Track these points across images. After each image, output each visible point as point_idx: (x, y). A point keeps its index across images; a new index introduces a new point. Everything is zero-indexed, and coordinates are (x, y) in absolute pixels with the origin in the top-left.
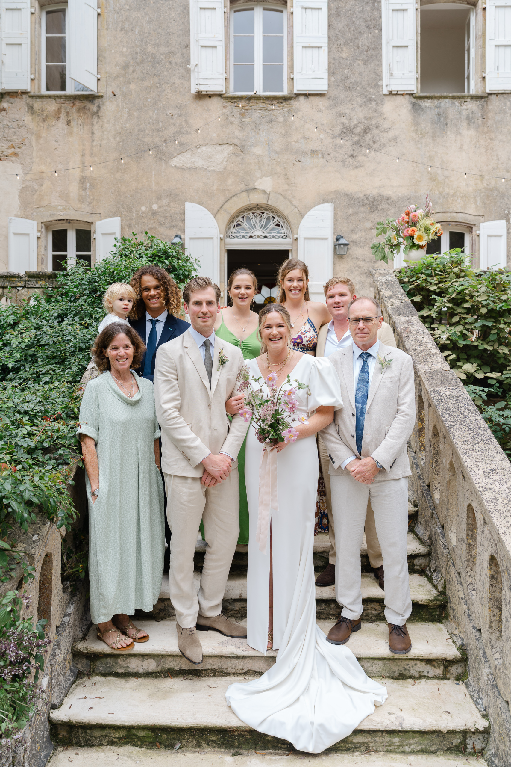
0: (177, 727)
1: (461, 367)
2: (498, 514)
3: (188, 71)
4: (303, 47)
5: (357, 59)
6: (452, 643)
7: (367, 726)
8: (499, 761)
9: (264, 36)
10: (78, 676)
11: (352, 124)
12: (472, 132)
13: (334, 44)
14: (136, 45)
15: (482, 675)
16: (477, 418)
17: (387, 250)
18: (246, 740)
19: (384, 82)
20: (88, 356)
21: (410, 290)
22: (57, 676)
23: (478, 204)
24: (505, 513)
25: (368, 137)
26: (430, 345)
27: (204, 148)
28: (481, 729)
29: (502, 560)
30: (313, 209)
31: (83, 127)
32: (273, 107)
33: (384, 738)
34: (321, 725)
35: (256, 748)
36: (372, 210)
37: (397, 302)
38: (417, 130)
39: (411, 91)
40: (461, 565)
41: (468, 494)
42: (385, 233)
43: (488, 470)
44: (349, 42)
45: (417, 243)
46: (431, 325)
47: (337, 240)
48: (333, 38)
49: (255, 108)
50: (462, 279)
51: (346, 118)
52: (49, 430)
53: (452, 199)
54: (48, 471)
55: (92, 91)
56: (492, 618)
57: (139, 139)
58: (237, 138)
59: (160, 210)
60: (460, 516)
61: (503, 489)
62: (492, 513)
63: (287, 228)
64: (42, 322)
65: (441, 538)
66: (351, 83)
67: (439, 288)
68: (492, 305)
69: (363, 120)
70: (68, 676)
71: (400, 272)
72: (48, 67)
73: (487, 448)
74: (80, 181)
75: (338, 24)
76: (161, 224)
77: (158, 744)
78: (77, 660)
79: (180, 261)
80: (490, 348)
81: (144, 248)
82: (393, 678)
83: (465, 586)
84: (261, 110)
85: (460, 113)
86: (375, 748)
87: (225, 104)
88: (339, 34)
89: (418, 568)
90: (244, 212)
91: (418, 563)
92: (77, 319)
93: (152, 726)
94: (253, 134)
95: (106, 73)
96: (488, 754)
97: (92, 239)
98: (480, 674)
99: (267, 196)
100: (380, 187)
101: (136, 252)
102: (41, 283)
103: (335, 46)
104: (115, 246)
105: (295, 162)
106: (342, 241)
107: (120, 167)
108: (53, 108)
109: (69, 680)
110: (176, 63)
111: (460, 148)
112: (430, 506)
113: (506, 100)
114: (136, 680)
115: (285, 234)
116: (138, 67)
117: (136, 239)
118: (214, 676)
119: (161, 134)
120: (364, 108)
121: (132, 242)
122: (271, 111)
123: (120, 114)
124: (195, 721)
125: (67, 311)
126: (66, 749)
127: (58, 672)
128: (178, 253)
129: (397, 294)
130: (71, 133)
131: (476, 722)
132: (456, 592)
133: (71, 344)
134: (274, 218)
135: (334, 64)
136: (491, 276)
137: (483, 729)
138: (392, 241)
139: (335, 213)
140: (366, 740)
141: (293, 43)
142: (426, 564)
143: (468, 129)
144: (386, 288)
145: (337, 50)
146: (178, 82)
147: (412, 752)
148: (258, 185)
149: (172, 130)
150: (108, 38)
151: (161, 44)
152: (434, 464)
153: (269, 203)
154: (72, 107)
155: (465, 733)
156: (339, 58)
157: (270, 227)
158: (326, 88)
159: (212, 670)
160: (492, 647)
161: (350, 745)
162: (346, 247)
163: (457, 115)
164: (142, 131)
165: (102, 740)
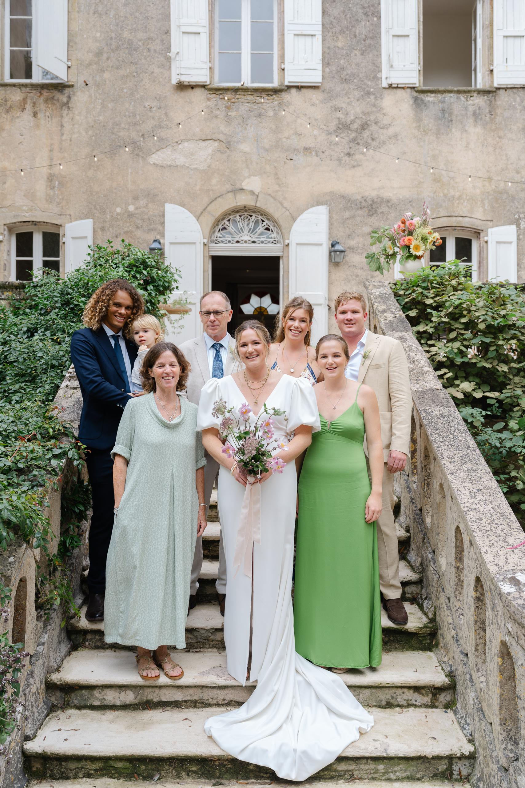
0: (155, 757)
1: (458, 386)
2: (481, 533)
3: (169, 59)
4: (295, 35)
5: (353, 49)
6: (441, 671)
7: (351, 753)
8: (484, 785)
9: (252, 22)
10: (52, 709)
11: (349, 120)
12: (479, 130)
13: (328, 31)
14: (111, 30)
15: (469, 699)
16: (466, 438)
17: (382, 260)
18: (227, 770)
19: (384, 74)
20: (60, 374)
21: (406, 303)
22: (30, 707)
23: (486, 207)
24: (488, 533)
25: (366, 133)
26: (422, 363)
27: (186, 144)
28: (467, 754)
29: (486, 580)
30: (306, 212)
31: (52, 120)
32: (262, 100)
33: (369, 765)
34: (305, 753)
35: (237, 778)
36: (371, 213)
37: (390, 317)
38: (419, 126)
39: (412, 84)
40: (450, 589)
41: (456, 516)
42: (380, 242)
43: (475, 490)
44: (345, 30)
45: (414, 254)
46: (427, 341)
47: (333, 246)
48: (328, 26)
49: (243, 100)
50: (459, 292)
51: (342, 113)
52: (23, 450)
53: (457, 201)
54: (24, 492)
55: (61, 79)
56: (478, 640)
57: (113, 133)
58: (223, 133)
59: (137, 212)
60: (449, 539)
61: (488, 509)
62: (476, 532)
63: (278, 233)
64: (10, 337)
65: (432, 564)
66: (347, 74)
67: (435, 301)
68: (490, 321)
69: (361, 116)
70: (41, 708)
71: (395, 284)
72: (12, 52)
73: (474, 468)
74: (48, 178)
75: (333, 10)
76: (138, 227)
77: (136, 775)
78: (50, 693)
79: (159, 272)
80: (488, 366)
81: (120, 257)
82: (380, 707)
83: (454, 611)
84: (248, 103)
85: (466, 109)
86: (359, 776)
87: (209, 95)
88: (334, 21)
89: (409, 596)
90: (230, 214)
91: (409, 591)
92: (48, 333)
93: (130, 756)
94: (240, 129)
95: (77, 60)
96: (474, 779)
97: (61, 243)
98: (467, 699)
99: (255, 197)
100: (379, 188)
101: (112, 261)
102: (8, 294)
103: (330, 34)
104: (89, 254)
105: (286, 160)
106: (338, 247)
107: (93, 164)
108: (18, 98)
109: (43, 712)
110: (155, 50)
111: (466, 147)
112: (422, 531)
113: (516, 96)
114: (113, 712)
115: (276, 239)
116: (112, 54)
117: (112, 247)
118: (195, 707)
119: (138, 128)
120: (361, 102)
121: (108, 251)
122: (260, 105)
123: (93, 105)
124: (175, 750)
125: (37, 325)
126: (40, 782)
127: (32, 703)
128: (157, 263)
129: (391, 308)
130: (38, 126)
131: (461, 747)
132: (445, 618)
133: (43, 361)
134: (263, 221)
135: (328, 53)
136: (490, 289)
137: (469, 753)
138: (388, 250)
139: (330, 217)
140: (351, 768)
141: (284, 30)
142: (418, 592)
143: (475, 126)
144: (380, 302)
145: (332, 38)
146: (157, 71)
147: (398, 779)
148: (245, 185)
149: (150, 124)
150: (80, 22)
151: (138, 30)
152: (426, 487)
153: (258, 205)
154: (40, 97)
155: (450, 758)
156: (335, 47)
157: (259, 232)
158: (320, 79)
159: (192, 701)
160: (478, 670)
161: (334, 773)
162: (343, 254)
163: (463, 110)
164: (117, 125)
165: (77, 772)
